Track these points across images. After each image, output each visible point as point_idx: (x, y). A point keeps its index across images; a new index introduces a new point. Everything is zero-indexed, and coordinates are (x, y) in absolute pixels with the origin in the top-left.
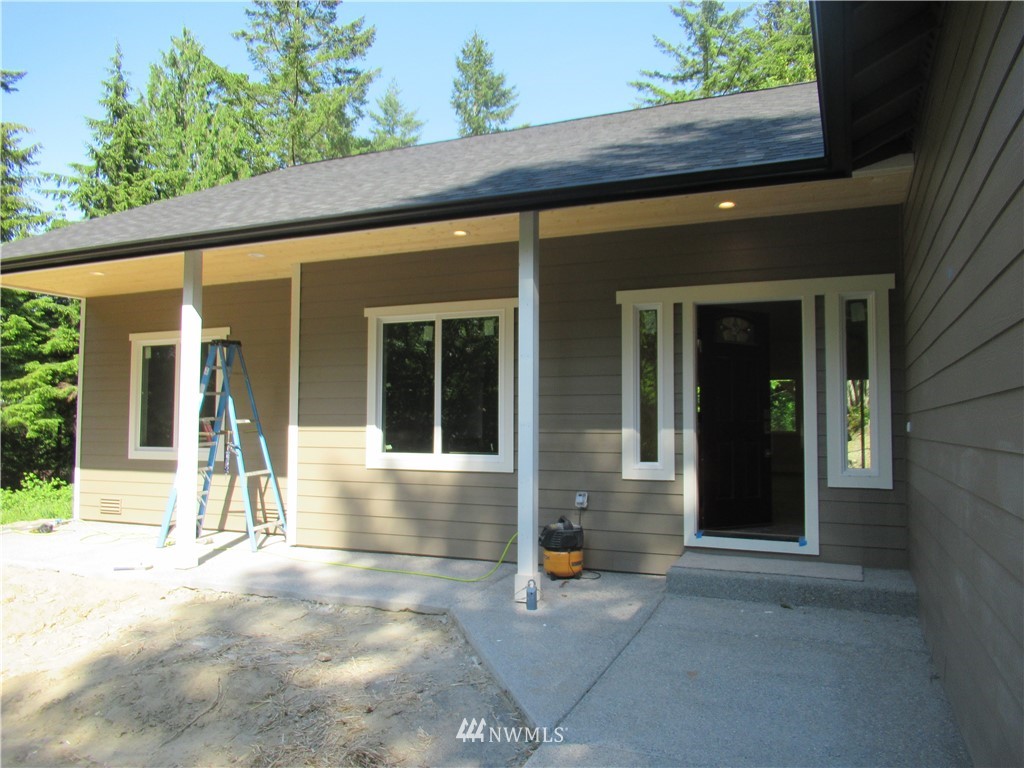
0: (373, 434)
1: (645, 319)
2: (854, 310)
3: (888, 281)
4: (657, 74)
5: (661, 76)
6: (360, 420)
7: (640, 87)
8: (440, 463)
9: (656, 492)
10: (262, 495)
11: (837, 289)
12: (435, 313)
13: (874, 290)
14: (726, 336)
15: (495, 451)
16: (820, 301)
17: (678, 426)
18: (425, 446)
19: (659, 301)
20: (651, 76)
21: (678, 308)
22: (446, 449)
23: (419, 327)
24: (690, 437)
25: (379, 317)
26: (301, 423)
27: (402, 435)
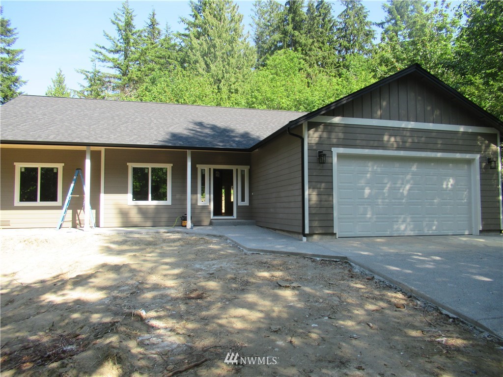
0: (130, 196)
1: (203, 171)
2: (243, 172)
3: (249, 167)
4: (103, 47)
5: (105, 49)
6: (126, 192)
7: (96, 52)
8: (151, 203)
9: (204, 208)
10: (78, 216)
11: (240, 168)
12: (149, 166)
13: (246, 169)
14: (219, 176)
15: (166, 200)
16: (237, 170)
17: (210, 194)
18: (146, 199)
19: (206, 167)
20: (100, 48)
21: (210, 169)
22: (153, 199)
23: (144, 169)
24: (212, 196)
25: (131, 166)
26: (105, 193)
27: (139, 196)
